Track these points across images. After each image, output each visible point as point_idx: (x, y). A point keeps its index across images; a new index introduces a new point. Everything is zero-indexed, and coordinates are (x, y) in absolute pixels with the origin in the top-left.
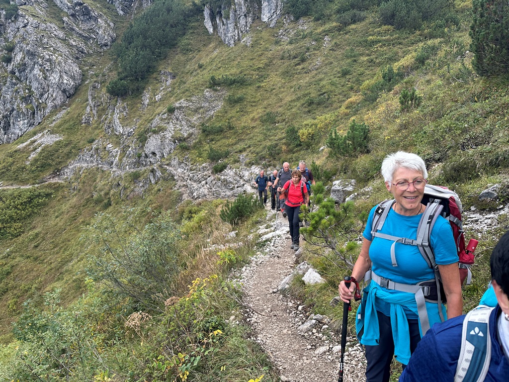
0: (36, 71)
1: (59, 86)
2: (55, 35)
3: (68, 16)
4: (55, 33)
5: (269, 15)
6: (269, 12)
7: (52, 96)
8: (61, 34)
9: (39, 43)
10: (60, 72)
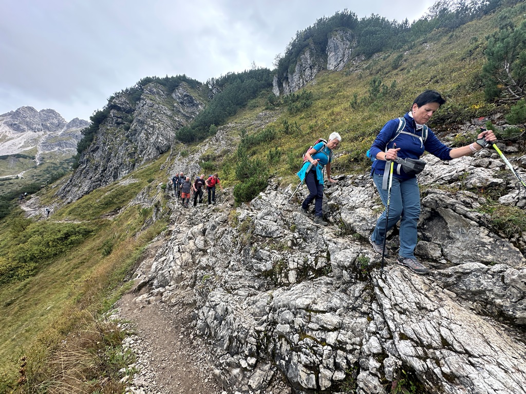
0: (142, 135)
1: (155, 144)
2: (164, 113)
3: (178, 103)
4: (164, 111)
5: (335, 63)
6: (335, 61)
7: (148, 152)
8: (169, 113)
9: (149, 116)
10: (158, 134)
